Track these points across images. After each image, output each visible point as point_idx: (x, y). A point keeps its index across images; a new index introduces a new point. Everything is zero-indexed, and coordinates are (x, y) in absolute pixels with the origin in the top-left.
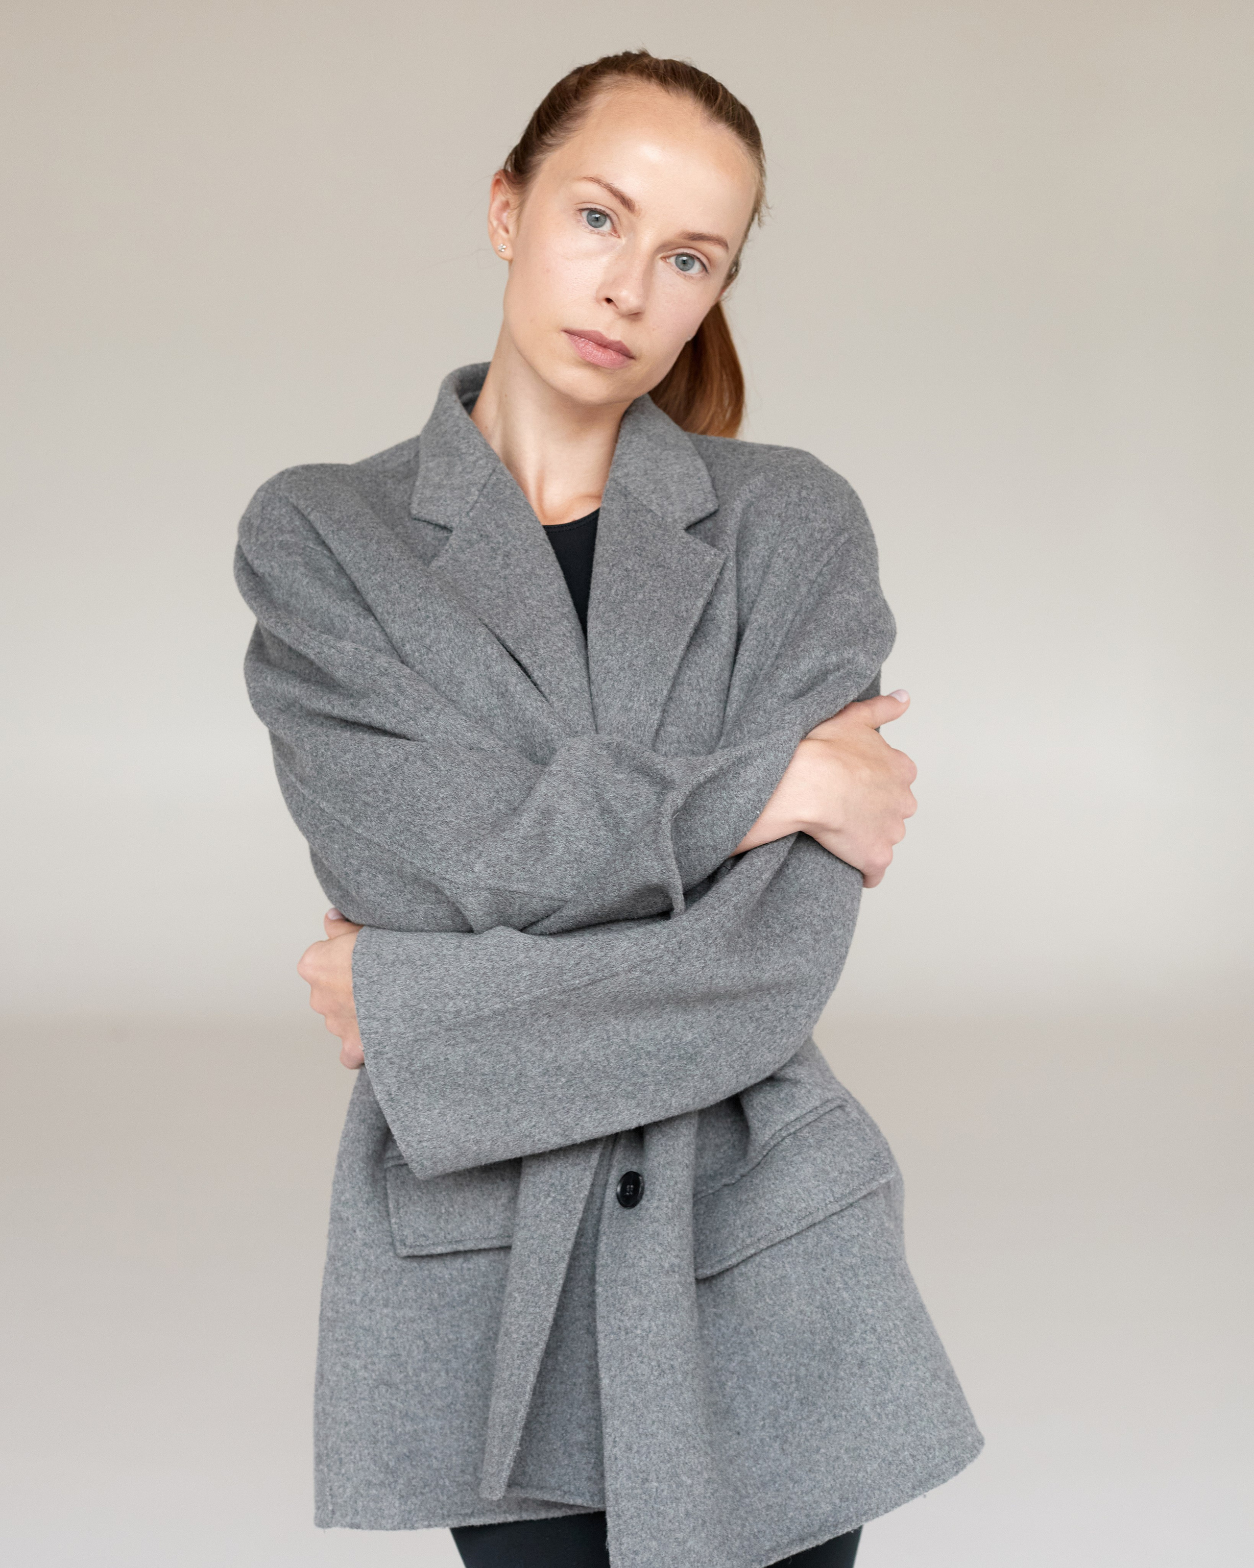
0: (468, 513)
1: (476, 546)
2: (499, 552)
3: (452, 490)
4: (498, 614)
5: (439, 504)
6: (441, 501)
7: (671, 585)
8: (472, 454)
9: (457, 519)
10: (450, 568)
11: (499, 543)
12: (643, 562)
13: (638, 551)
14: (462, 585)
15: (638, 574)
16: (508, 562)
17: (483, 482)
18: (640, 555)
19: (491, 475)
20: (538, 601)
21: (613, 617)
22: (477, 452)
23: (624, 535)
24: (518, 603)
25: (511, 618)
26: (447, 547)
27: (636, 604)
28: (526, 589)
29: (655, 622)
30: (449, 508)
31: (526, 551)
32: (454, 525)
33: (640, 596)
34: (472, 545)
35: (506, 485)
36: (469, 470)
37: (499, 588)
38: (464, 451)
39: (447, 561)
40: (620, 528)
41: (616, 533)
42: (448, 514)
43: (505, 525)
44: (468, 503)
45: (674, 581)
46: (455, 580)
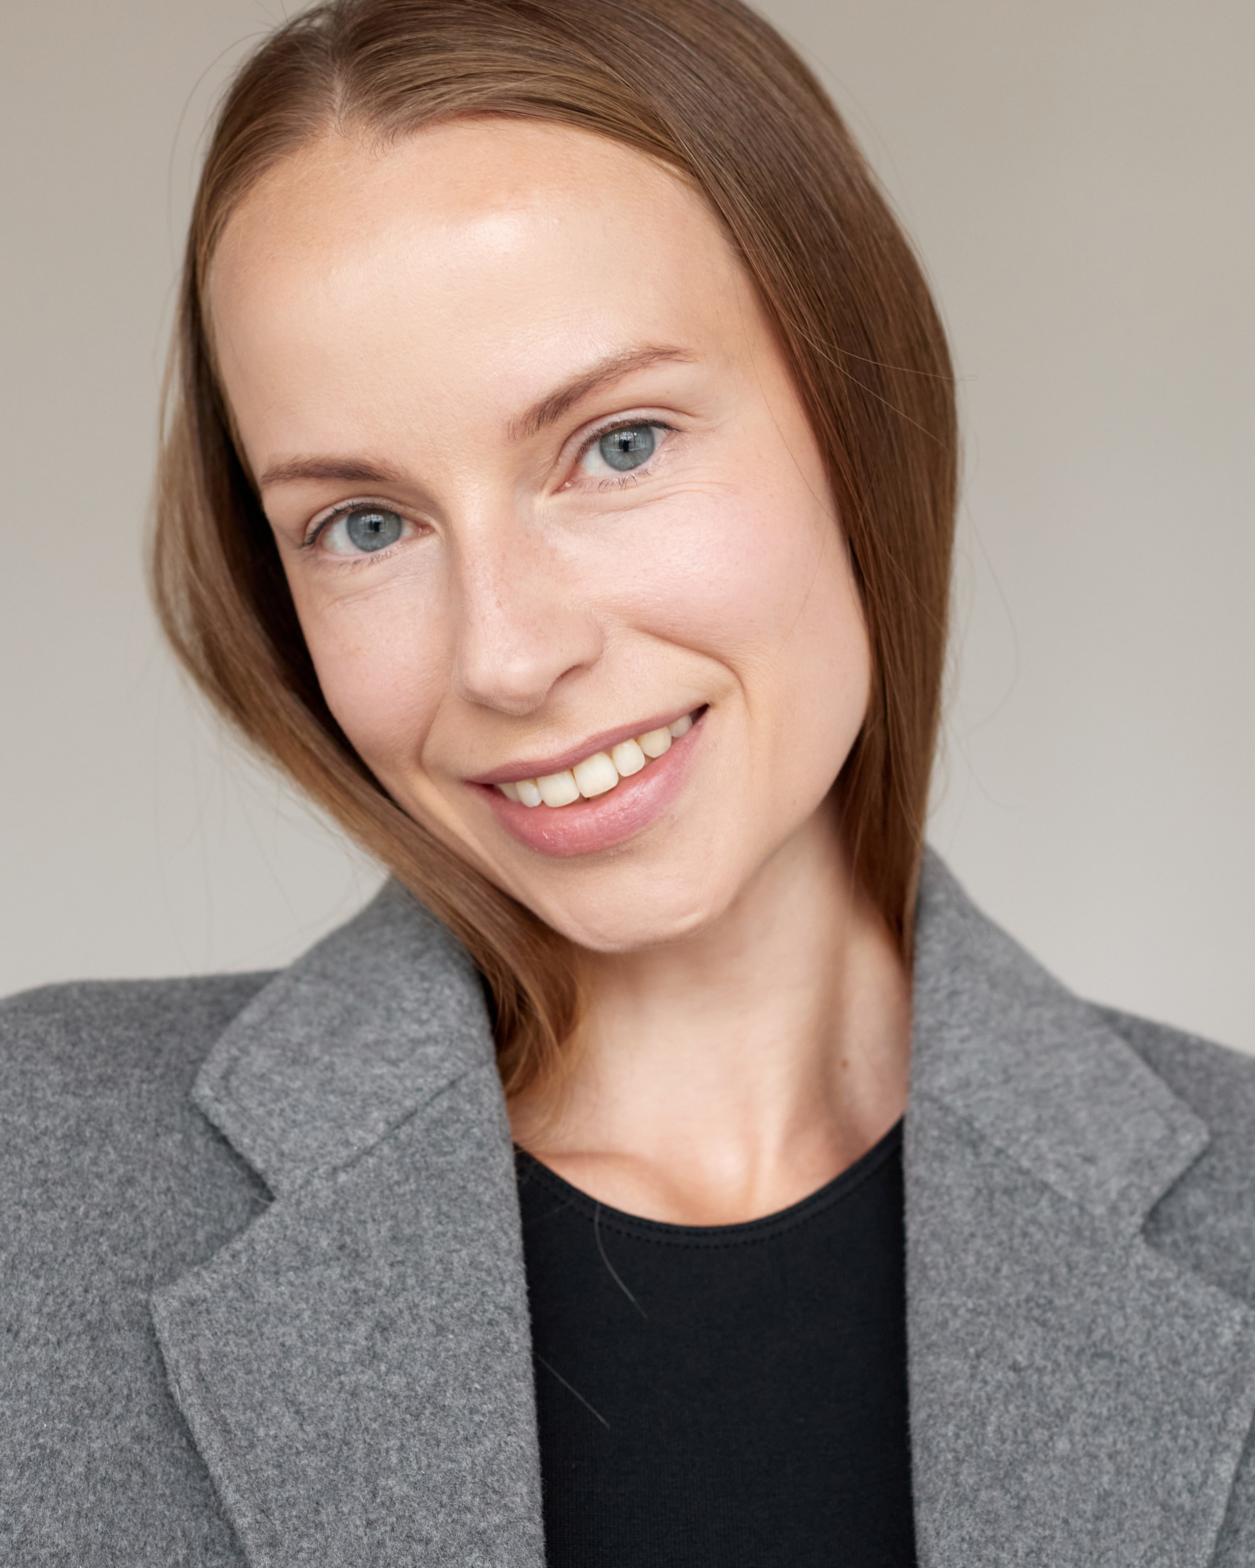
0: (335, 1170)
1: (316, 1270)
2: (367, 1311)
3: (325, 1087)
4: (291, 1503)
5: (276, 1107)
6: (284, 1103)
7: (1137, 1411)
8: (422, 1023)
9: (300, 1174)
10: (221, 1313)
11: (378, 1285)
12: (1055, 1343)
13: (1036, 1312)
14: (229, 1379)
15: (1047, 1380)
16: (379, 1348)
17: (409, 1103)
18: (1044, 1324)
19: (439, 1093)
20: (414, 1486)
21: (1001, 1502)
22: (435, 1023)
23: (992, 1264)
24: (359, 1480)
25: (319, 1526)
26: (238, 1246)
27: (1055, 1469)
28: (394, 1443)
29: (1111, 1522)
30: (294, 1134)
31: (441, 1330)
32: (286, 1186)
33: (1062, 1445)
34: (307, 1264)
35: (466, 1135)
36: (393, 1054)
37: (324, 1420)
38: (407, 1005)
39: (224, 1288)
40: (979, 1242)
41: (971, 1259)
42: (285, 1147)
43: (414, 1241)
44: (347, 1144)
45: (1142, 1399)
46: (218, 1357)
